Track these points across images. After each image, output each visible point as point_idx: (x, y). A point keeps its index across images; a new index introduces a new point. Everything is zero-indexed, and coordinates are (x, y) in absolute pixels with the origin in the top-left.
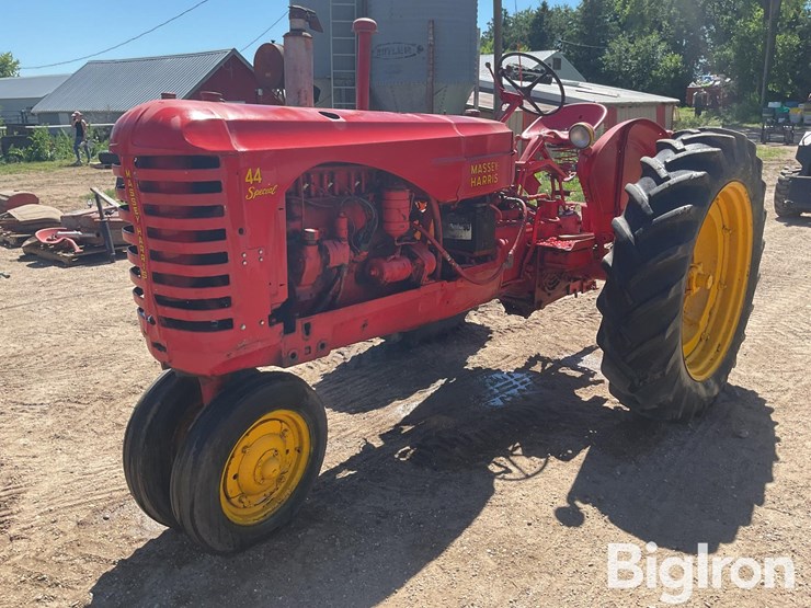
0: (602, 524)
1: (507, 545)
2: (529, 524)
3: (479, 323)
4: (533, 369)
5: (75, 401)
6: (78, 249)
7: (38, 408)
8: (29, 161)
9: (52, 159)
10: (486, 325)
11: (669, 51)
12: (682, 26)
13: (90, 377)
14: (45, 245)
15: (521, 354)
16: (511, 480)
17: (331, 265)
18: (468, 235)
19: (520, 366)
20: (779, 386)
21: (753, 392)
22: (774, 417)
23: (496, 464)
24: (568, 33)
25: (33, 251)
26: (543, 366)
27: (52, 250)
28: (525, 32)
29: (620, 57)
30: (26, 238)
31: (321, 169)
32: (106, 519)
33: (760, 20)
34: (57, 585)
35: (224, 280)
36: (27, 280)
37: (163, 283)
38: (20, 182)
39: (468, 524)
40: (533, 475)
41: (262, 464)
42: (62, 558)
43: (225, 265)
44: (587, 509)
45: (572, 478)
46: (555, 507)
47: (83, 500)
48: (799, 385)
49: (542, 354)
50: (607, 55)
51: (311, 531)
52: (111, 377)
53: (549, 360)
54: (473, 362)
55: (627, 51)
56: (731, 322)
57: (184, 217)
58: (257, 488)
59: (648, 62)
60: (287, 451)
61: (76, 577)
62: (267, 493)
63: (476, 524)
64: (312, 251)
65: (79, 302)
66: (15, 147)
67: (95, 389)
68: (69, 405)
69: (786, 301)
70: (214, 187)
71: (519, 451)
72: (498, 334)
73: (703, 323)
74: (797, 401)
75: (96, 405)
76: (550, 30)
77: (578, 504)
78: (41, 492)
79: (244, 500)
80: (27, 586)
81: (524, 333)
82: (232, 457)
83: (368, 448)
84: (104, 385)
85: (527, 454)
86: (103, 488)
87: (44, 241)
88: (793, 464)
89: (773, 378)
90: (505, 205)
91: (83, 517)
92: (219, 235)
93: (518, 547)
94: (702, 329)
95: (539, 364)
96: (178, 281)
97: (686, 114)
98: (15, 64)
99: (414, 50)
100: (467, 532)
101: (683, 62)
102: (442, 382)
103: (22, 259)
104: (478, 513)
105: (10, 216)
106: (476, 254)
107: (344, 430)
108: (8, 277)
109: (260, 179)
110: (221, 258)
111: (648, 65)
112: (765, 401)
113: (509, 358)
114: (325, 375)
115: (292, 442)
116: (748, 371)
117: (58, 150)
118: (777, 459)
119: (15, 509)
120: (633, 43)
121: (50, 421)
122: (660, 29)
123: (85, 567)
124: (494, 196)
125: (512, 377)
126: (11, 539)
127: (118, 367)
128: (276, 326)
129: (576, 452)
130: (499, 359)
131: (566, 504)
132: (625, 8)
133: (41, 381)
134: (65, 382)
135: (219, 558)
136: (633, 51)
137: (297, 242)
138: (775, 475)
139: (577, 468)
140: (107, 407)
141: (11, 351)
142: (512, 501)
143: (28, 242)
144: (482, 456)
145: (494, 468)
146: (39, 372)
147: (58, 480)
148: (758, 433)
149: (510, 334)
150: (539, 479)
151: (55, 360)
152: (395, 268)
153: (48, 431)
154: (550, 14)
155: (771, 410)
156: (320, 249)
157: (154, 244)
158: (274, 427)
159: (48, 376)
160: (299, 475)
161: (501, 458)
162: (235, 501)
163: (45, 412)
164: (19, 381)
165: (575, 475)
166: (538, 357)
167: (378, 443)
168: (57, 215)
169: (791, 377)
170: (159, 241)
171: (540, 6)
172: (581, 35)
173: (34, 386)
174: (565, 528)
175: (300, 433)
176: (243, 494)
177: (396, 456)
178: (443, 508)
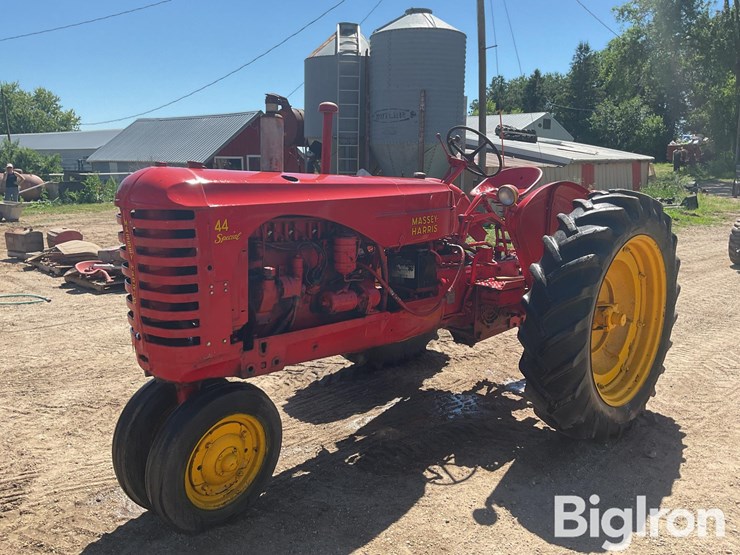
0: (510, 524)
1: (425, 538)
2: (447, 522)
3: (439, 351)
4: (479, 392)
5: (88, 405)
6: (109, 279)
7: (58, 410)
8: (81, 203)
9: (100, 201)
10: (446, 353)
11: (650, 113)
12: (663, 91)
13: (103, 387)
14: (83, 275)
15: (471, 379)
16: (439, 484)
17: (285, 296)
18: (411, 275)
19: (467, 389)
20: (696, 415)
21: (671, 419)
22: (684, 441)
23: (430, 470)
24: (558, 97)
25: (72, 280)
26: (489, 390)
27: (88, 280)
28: (519, 96)
29: (606, 118)
30: (68, 269)
31: (283, 219)
32: (98, 501)
33: (733, 87)
34: (52, 551)
35: (195, 306)
36: (65, 304)
37: (148, 307)
38: (71, 221)
39: (396, 520)
40: (459, 482)
41: (222, 459)
42: (58, 530)
43: (195, 294)
44: (501, 511)
45: (493, 486)
46: (473, 509)
47: (82, 485)
48: (715, 414)
49: (490, 379)
50: (594, 116)
51: (262, 519)
52: (120, 387)
53: (495, 385)
54: (428, 384)
55: (612, 112)
56: (649, 356)
57: (167, 256)
58: (218, 479)
59: (632, 122)
60: (246, 450)
61: (68, 545)
62: (228, 484)
63: (403, 520)
64: (269, 285)
65: (104, 324)
66: (70, 190)
67: (106, 397)
68: (83, 408)
69: (721, 341)
70: (190, 234)
71: (453, 461)
72: (454, 361)
73: (623, 355)
74: (709, 428)
75: (105, 409)
76: (542, 94)
77: (495, 507)
78: (50, 478)
79: (206, 488)
80: (28, 550)
81: (477, 361)
82: (197, 451)
83: (324, 453)
84: (113, 393)
85: (459, 464)
86: (100, 476)
87: (82, 272)
88: (691, 482)
89: (692, 407)
90: (448, 251)
91: (80, 498)
92: (192, 270)
93: (434, 540)
94: (621, 361)
95: (486, 387)
96: (160, 306)
97: (663, 169)
98: (77, 120)
99: (408, 115)
100: (393, 526)
101: (664, 123)
102: (397, 400)
103: (63, 286)
104: (406, 512)
105: (57, 250)
106: (419, 290)
107: (305, 438)
108: (49, 301)
109: (227, 228)
110: (193, 288)
111: (632, 126)
112: (680, 427)
113: (459, 382)
114: (298, 391)
115: (250, 442)
116: (670, 401)
117: (105, 194)
118: (679, 477)
119: (27, 490)
120: (617, 106)
121: (65, 421)
122: (643, 93)
123: (76, 538)
124: (436, 243)
125: (459, 398)
126: (21, 514)
127: (128, 379)
128: (236, 344)
129: (502, 464)
130: (451, 382)
131: (484, 507)
132: (608, 75)
133: (63, 388)
134: (83, 390)
135: (183, 536)
136: (618, 113)
137: (257, 278)
138: (673, 491)
139: (499, 478)
140: (113, 411)
141: (43, 363)
142: (436, 503)
143: (69, 272)
144: (418, 464)
145: (428, 475)
146: (63, 381)
147: (65, 468)
148: (666, 454)
149: (465, 361)
150: (464, 486)
151: (77, 371)
152: (343, 301)
153: (62, 429)
154: (542, 80)
155: (684, 435)
156: (276, 283)
157: (142, 277)
158: (235, 428)
159: (70, 384)
160: (256, 470)
161: (435, 467)
162: (198, 488)
163: (62, 414)
164: (46, 387)
165: (496, 483)
166: (486, 382)
167: (332, 449)
168: (95, 249)
169: (709, 407)
170: (148, 275)
171: (534, 74)
172: (570, 99)
173: (58, 392)
174: (478, 526)
175: (257, 434)
176: (206, 484)
177: (346, 461)
178: (377, 505)
